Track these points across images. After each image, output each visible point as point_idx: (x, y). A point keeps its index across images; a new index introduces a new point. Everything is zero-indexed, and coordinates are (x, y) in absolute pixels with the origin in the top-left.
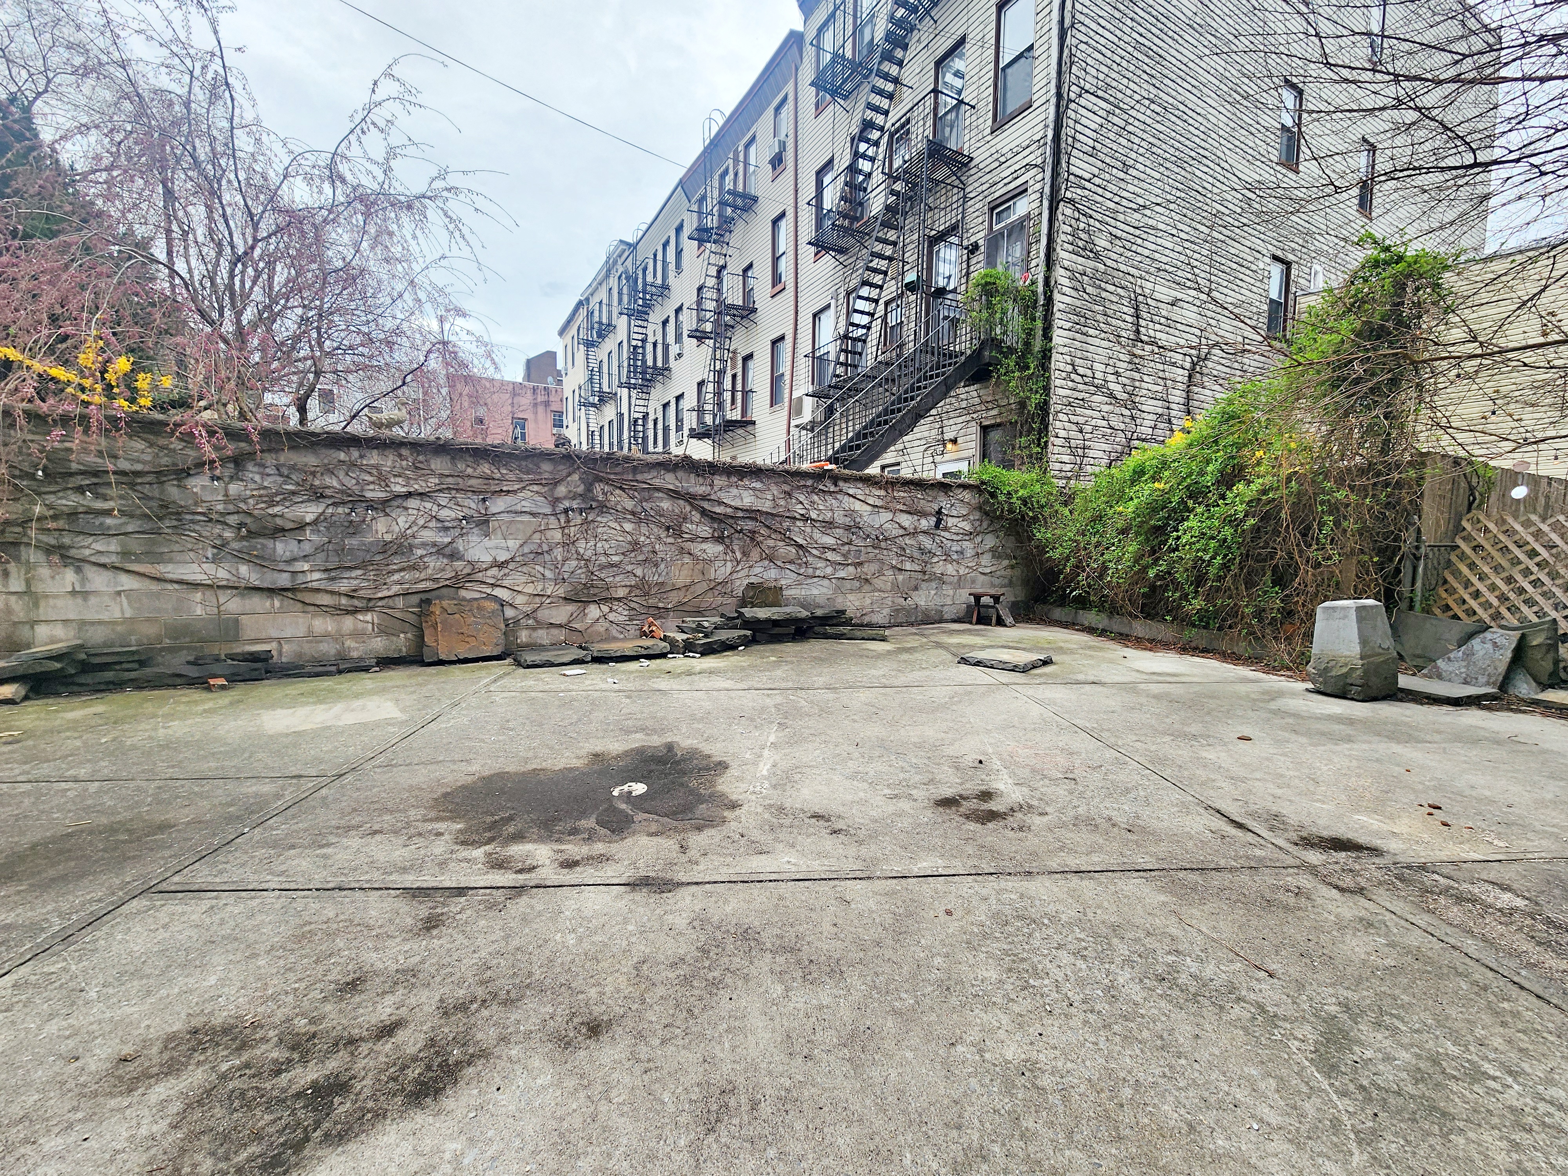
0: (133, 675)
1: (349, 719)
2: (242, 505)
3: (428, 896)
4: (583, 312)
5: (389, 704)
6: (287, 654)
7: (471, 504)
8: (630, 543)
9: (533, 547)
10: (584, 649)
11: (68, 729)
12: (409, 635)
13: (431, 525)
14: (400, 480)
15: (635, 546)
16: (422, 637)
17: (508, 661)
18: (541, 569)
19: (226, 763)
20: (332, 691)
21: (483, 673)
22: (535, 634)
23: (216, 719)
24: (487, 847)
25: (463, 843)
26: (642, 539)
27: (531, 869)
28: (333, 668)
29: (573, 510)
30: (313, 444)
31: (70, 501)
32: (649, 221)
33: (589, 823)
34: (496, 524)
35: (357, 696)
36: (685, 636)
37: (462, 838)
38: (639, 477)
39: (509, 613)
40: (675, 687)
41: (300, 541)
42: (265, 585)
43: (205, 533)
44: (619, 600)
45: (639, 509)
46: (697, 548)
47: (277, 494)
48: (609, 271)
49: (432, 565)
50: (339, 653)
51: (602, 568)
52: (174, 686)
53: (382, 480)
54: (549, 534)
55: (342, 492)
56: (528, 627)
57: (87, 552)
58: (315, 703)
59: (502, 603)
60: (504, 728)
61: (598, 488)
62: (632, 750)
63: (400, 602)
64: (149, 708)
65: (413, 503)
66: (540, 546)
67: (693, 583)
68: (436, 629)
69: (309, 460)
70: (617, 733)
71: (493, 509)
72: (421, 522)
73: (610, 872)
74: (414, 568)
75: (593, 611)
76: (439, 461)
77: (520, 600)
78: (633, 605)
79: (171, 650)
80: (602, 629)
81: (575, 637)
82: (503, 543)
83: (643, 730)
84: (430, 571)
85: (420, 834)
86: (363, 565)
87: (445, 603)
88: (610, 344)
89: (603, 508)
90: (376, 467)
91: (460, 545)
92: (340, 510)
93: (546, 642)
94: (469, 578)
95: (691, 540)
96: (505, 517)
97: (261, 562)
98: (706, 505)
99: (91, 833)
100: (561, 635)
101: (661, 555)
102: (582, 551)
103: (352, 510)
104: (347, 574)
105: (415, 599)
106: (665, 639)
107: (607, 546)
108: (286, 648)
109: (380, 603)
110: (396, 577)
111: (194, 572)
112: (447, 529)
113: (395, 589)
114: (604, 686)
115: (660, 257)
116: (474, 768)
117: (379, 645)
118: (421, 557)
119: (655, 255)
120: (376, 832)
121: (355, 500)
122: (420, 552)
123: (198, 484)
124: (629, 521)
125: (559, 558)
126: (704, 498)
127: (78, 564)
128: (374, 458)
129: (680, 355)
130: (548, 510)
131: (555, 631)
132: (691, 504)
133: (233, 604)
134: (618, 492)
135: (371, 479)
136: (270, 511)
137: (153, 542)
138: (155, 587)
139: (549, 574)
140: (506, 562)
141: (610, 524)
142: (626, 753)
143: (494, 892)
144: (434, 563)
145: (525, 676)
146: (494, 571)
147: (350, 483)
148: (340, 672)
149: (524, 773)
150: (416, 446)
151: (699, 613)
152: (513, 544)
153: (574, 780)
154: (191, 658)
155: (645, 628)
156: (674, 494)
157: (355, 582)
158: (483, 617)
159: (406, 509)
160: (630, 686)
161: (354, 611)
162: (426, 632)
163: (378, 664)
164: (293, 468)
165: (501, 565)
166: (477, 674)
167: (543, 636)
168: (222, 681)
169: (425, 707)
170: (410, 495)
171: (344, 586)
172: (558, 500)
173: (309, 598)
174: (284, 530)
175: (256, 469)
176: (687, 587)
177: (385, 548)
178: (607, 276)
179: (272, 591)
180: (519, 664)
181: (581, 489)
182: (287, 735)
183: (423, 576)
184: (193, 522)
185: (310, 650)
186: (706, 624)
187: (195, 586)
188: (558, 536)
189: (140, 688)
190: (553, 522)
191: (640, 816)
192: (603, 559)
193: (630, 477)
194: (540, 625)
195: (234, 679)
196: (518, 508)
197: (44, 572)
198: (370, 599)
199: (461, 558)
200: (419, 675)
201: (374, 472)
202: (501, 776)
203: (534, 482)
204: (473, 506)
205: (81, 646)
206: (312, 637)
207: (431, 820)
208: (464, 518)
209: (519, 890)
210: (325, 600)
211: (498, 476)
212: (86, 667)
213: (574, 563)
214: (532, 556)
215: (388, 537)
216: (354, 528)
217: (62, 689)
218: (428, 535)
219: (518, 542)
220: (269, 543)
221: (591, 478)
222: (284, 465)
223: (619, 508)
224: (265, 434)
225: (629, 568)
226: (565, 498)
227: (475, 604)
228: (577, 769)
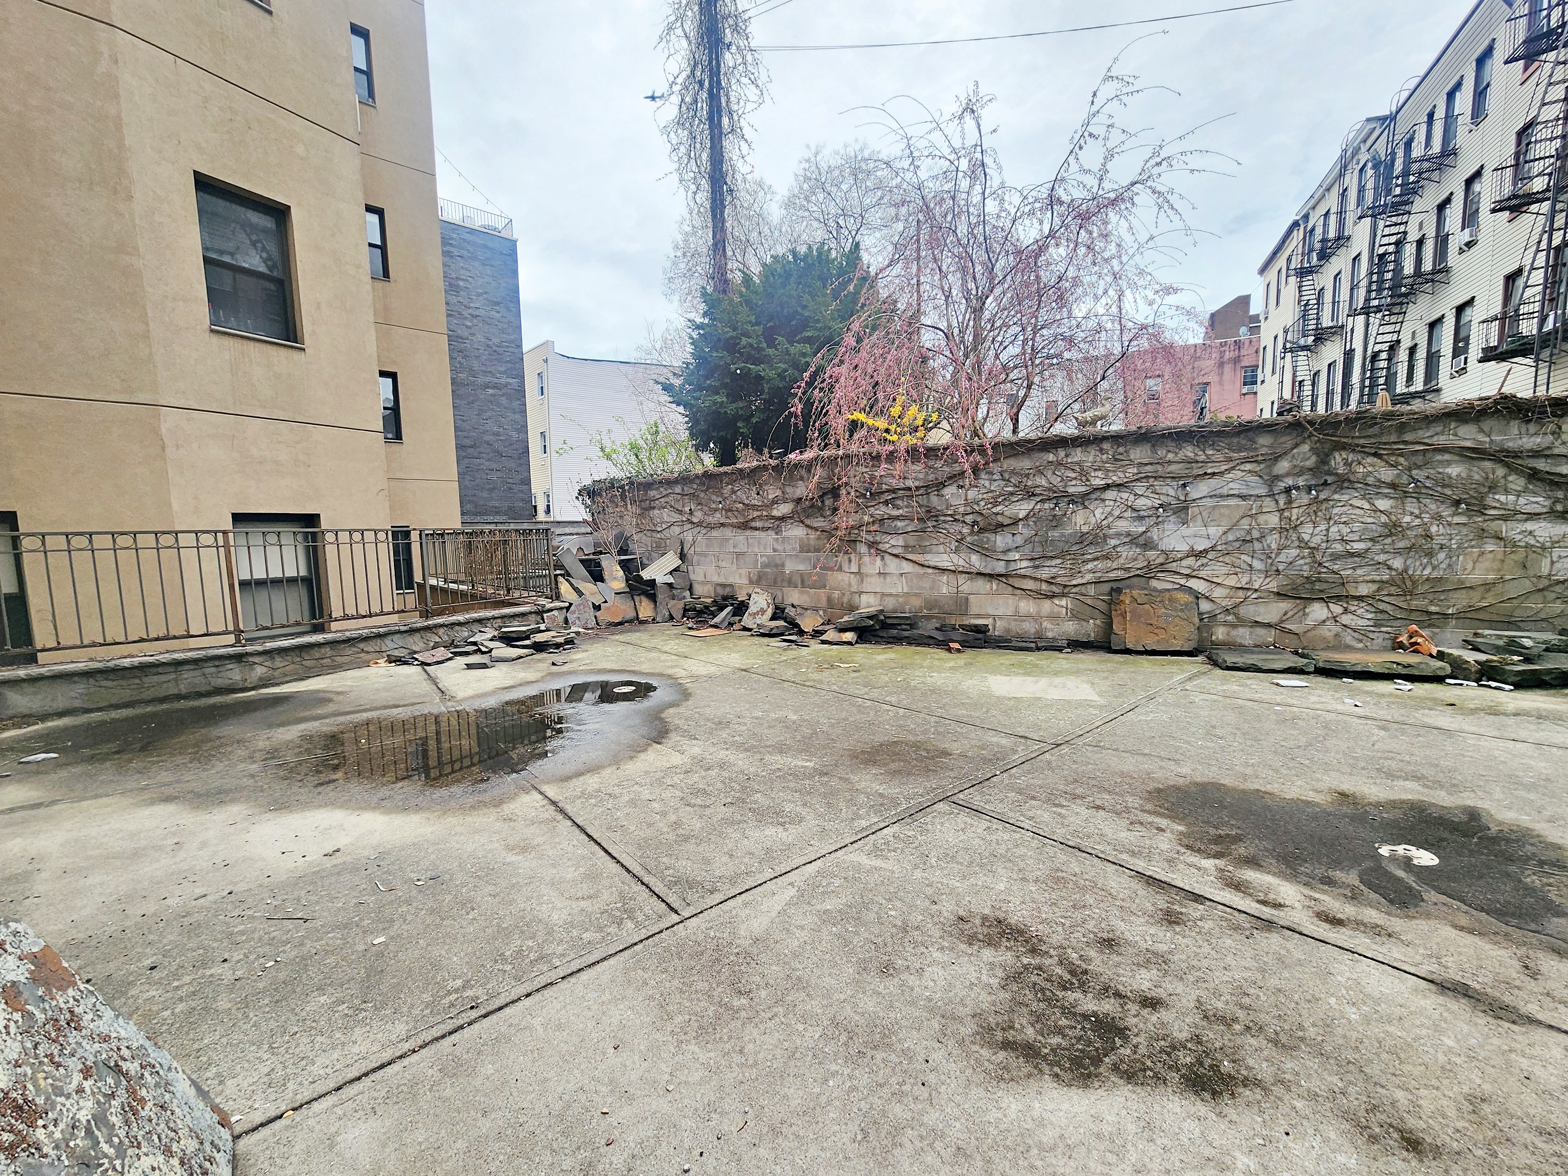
0: (906, 634)
1: (1054, 694)
2: (975, 507)
3: (1163, 889)
4: (1298, 235)
5: (1085, 686)
6: (998, 629)
7: (1170, 491)
8: (1385, 525)
9: (1240, 534)
10: (1303, 656)
11: (880, 668)
12: (1098, 622)
13: (1126, 515)
14: (1099, 474)
15: (1393, 529)
16: (1110, 624)
17: (1200, 658)
18: (1248, 559)
19: (973, 713)
20: (1036, 666)
21: (1174, 669)
22: (1234, 633)
23: (959, 676)
24: (1217, 861)
25: (1188, 847)
26: (1407, 519)
27: (1278, 906)
28: (1033, 645)
29: (1297, 488)
30: (1030, 450)
31: (881, 511)
32: (1422, 73)
33: (1352, 878)
34: (1196, 510)
35: (1057, 673)
36: (1482, 657)
37: (1185, 841)
38: (1408, 437)
39: (1205, 606)
40: (1466, 727)
41: (1014, 534)
42: (988, 571)
43: (952, 531)
44: (1360, 598)
45: (1405, 479)
46: (1513, 530)
47: (999, 496)
48: (1345, 167)
49: (1124, 554)
50: (1037, 632)
51: (1336, 557)
52: (929, 645)
53: (1084, 475)
54: (1262, 519)
55: (1050, 490)
56: (1226, 624)
57: (887, 546)
58: (1024, 674)
59: (1197, 596)
60: (1210, 732)
61: (1338, 460)
62: (1403, 802)
63: (1091, 590)
64: (918, 659)
65: (1110, 494)
66: (1249, 532)
67: (1502, 580)
68: (1124, 618)
69: (1024, 464)
70: (1373, 774)
71: (1194, 495)
72: (1117, 513)
73: (1394, 953)
74: (1107, 557)
75: (1318, 611)
76: (1138, 450)
77: (1218, 593)
78: (1382, 606)
79: (928, 618)
80: (1330, 635)
81: (1288, 640)
82: (1203, 531)
83: (1417, 778)
84: (1122, 561)
85: (1141, 824)
86: (1062, 555)
87: (1135, 593)
88: (1340, 262)
89: (1344, 482)
90: (1078, 463)
91: (1155, 534)
92: (1046, 506)
93: (1248, 641)
94: (1162, 568)
95: (1504, 518)
96: (1209, 502)
97: (986, 552)
98: (1541, 465)
99: (907, 744)
100: (1269, 636)
101: (1438, 540)
102: (1306, 537)
103: (1056, 505)
104: (1048, 563)
105: (1106, 588)
106: (1441, 656)
107: (1345, 530)
108: (998, 623)
109: (1074, 590)
110: (1090, 566)
111: (944, 560)
112: (1141, 518)
113: (1089, 577)
114: (1340, 707)
115: (1440, 113)
116: (1184, 770)
117: (1071, 628)
118: (1114, 547)
119: (1431, 116)
120: (1098, 808)
121: (1058, 496)
122: (1113, 542)
123: (950, 491)
124: (1387, 496)
125: (1274, 546)
126: (1536, 454)
127: (881, 553)
128: (1078, 455)
129: (1469, 245)
130: (1263, 491)
131: (1261, 631)
132: (1507, 465)
133: (967, 586)
134: (1370, 460)
135: (1074, 475)
136: (994, 510)
137: (921, 538)
138: (921, 570)
139: (1257, 565)
140: (1206, 551)
141: (1355, 502)
142: (1393, 804)
143: (1236, 913)
144: (1127, 553)
145: (1225, 680)
146: (1191, 561)
147: (1056, 480)
148: (1039, 649)
149: (1243, 791)
150: (1117, 438)
151: (1511, 624)
152: (1214, 531)
153: (1315, 817)
154: (938, 625)
155: (1403, 639)
156: (1475, 454)
157: (1054, 570)
158: (1176, 610)
159: (1104, 500)
160: (1383, 713)
161: (1052, 596)
162: (1115, 621)
163: (1069, 646)
164: (1013, 472)
165: (1198, 555)
166: (1168, 669)
167: (1244, 635)
168: (956, 646)
169: (1120, 695)
170: (1108, 487)
171: (1045, 573)
172: (1277, 478)
173: (1017, 583)
174: (1002, 525)
175: (986, 477)
176: (1488, 586)
177: (1082, 539)
178: (1341, 175)
179: (991, 576)
180: (1215, 663)
181: (1311, 462)
182: (1009, 699)
183: (1115, 565)
184: (945, 522)
185: (1016, 627)
186: (1527, 643)
187: (944, 570)
188: (1274, 520)
189: (910, 644)
190: (1269, 504)
191: (1431, 896)
192: (1338, 547)
193: (1393, 438)
194: (1241, 622)
195: (966, 645)
196: (1225, 491)
197: (866, 559)
198: (1065, 586)
199: (1154, 547)
200: (1107, 661)
201: (1077, 468)
202: (1218, 787)
203: (1245, 460)
204: (1172, 492)
205: (882, 611)
206: (1018, 616)
207: (1149, 812)
208: (1161, 506)
209: (1269, 925)
210: (1029, 585)
211: (1202, 458)
212: (885, 626)
213: (1294, 552)
214: (1237, 544)
215: (1085, 529)
216: (1056, 521)
217: (872, 638)
218: (1123, 526)
219: (1221, 530)
220: (992, 537)
221: (1327, 446)
222: (1006, 471)
223: (1370, 480)
224: (996, 446)
225: (1382, 558)
226: (1288, 475)
227: (1167, 595)
228: (1317, 805)
